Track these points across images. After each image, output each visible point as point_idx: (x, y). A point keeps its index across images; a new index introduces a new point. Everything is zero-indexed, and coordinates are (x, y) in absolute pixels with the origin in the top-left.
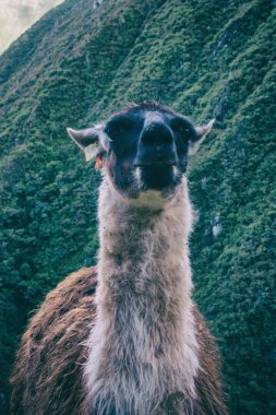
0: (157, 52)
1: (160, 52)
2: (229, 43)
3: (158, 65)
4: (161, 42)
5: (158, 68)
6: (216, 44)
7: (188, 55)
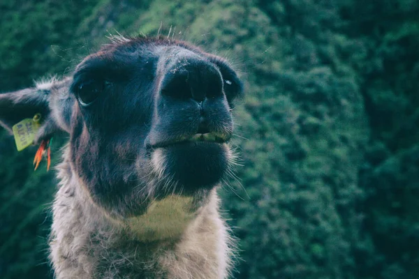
0: (10, 30)
1: (16, 31)
2: (115, 20)
3: (12, 48)
4: (16, 15)
5: (13, 53)
6: (97, 20)
7: (55, 36)
